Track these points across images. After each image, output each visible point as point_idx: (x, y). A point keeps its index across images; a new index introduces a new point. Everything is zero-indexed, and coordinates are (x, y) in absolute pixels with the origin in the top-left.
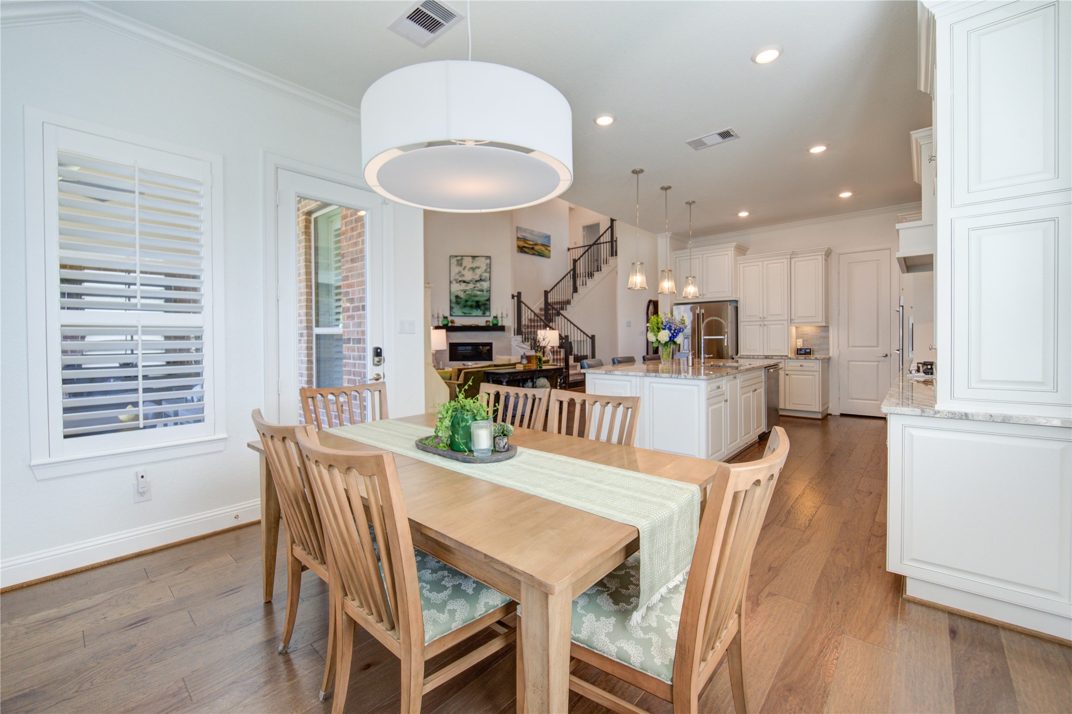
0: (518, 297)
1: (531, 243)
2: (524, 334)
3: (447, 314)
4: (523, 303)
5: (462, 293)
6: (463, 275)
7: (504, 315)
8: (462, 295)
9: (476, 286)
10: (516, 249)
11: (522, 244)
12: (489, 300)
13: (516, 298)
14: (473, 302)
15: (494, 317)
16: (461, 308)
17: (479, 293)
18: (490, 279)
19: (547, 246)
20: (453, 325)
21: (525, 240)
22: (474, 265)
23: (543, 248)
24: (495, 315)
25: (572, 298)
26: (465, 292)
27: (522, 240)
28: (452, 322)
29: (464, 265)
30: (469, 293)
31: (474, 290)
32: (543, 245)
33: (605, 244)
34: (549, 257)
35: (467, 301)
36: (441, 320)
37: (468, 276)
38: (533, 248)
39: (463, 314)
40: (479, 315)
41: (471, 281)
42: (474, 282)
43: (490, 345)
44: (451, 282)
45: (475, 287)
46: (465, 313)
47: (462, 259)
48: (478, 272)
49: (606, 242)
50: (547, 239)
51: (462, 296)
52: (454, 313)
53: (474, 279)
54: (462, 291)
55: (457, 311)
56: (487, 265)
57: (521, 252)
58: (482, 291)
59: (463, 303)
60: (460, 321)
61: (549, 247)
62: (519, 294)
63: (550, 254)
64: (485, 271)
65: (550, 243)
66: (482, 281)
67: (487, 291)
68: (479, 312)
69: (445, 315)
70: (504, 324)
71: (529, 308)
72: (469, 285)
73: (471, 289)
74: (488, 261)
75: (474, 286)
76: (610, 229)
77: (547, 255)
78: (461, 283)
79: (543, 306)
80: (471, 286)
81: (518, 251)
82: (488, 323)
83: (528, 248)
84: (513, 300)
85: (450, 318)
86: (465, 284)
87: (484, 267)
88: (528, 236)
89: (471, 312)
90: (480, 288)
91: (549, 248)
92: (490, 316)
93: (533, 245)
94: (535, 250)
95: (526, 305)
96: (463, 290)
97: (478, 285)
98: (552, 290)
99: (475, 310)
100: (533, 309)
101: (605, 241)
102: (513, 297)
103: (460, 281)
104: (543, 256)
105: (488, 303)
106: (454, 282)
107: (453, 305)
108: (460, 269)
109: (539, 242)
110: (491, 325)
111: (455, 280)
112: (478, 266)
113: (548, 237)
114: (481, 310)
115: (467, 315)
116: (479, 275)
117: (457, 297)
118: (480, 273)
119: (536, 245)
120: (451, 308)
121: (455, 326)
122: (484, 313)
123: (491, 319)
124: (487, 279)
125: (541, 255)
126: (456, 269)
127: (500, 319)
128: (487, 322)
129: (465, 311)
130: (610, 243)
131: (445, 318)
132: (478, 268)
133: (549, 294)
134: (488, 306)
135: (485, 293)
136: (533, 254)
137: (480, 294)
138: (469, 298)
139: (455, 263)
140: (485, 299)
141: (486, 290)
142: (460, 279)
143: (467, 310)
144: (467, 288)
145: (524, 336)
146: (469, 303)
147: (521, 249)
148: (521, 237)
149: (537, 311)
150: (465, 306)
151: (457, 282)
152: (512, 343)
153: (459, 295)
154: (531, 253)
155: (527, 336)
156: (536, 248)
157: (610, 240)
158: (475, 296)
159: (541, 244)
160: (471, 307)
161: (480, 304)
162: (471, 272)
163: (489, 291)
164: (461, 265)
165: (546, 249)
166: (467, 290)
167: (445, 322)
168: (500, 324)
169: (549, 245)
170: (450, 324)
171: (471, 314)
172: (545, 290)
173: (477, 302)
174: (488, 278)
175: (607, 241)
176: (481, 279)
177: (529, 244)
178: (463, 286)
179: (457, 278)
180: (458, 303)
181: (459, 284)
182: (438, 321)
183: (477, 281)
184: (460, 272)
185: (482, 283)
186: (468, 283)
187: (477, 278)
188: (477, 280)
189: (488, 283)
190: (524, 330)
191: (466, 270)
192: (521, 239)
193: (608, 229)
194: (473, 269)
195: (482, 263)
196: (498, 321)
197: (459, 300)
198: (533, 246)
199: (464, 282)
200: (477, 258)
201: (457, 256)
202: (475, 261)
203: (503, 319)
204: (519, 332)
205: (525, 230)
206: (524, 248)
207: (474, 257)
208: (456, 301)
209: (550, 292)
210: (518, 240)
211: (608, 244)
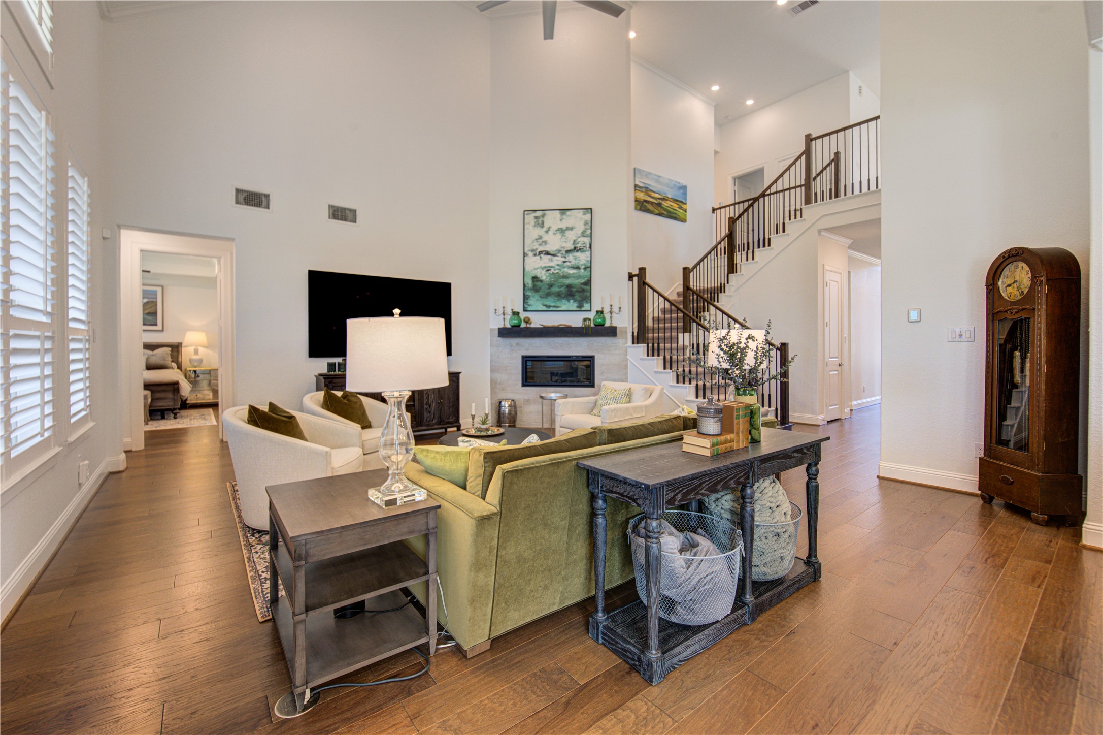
0: (640, 278)
1: (657, 195)
2: (650, 341)
3: (519, 308)
4: (649, 286)
5: (544, 272)
6: (545, 242)
7: (615, 309)
8: (543, 276)
9: (566, 260)
10: (633, 204)
11: (642, 196)
12: (588, 283)
13: (635, 279)
14: (561, 286)
15: (597, 312)
16: (541, 297)
17: (572, 271)
18: (590, 247)
19: (681, 202)
20: (528, 326)
21: (647, 190)
22: (563, 225)
23: (675, 206)
24: (600, 309)
25: (728, 283)
26: (548, 270)
27: (643, 190)
28: (527, 321)
29: (546, 225)
30: (556, 272)
31: (564, 267)
32: (676, 201)
33: (793, 191)
34: (684, 220)
35: (551, 286)
36: (508, 317)
37: (554, 243)
38: (659, 205)
39: (545, 308)
40: (571, 309)
41: (559, 251)
42: (564, 253)
43: (591, 359)
44: (525, 255)
45: (564, 262)
46: (549, 307)
47: (543, 216)
48: (571, 235)
49: (795, 188)
50: (682, 191)
51: (544, 278)
52: (530, 306)
53: (564, 248)
54: (543, 268)
55: (536, 303)
56: (586, 224)
57: (641, 210)
58: (578, 268)
59: (544, 288)
60: (539, 320)
61: (685, 204)
62: (642, 270)
63: (686, 216)
64: (583, 234)
65: (686, 199)
66: (577, 251)
67: (585, 269)
68: (573, 305)
69: (516, 310)
70: (614, 325)
71: (660, 294)
72: (555, 258)
73: (558, 265)
74: (588, 217)
75: (564, 259)
76: (804, 157)
77: (682, 216)
78: (542, 255)
79: (681, 289)
80: (559, 260)
81: (636, 209)
82: (587, 322)
83: (652, 203)
84: (631, 282)
85: (523, 315)
86: (549, 257)
87: (580, 227)
88: (653, 185)
89: (558, 304)
90: (574, 262)
91: (684, 206)
92: (590, 311)
93: (659, 199)
94: (662, 208)
95: (654, 290)
96: (545, 267)
97: (570, 257)
98: (695, 267)
99: (564, 301)
100: (666, 295)
101: (793, 185)
102: (631, 277)
103: (540, 253)
104: (675, 219)
105: (587, 288)
106: (531, 254)
107: (529, 293)
108: (541, 231)
109: (670, 196)
110: (592, 325)
111: (532, 251)
112: (570, 226)
113: (684, 188)
114: (575, 301)
115: (551, 309)
116: (572, 242)
117: (535, 279)
118: (574, 238)
119: (664, 199)
120: (526, 298)
121: (531, 328)
122: (580, 306)
123: (592, 315)
124: (586, 247)
125: (671, 216)
126: (533, 233)
127: (607, 316)
128: (585, 320)
129: (548, 303)
130: (803, 188)
131: (515, 314)
132: (571, 229)
133: (691, 274)
134: (588, 294)
135: (582, 271)
136: (660, 215)
137: (573, 274)
138: (555, 281)
139: (533, 222)
140: (583, 281)
141: (583, 267)
142: (541, 249)
143: (550, 301)
144: (552, 264)
145: (650, 345)
146: (555, 289)
147: (642, 206)
148: (642, 185)
149: (673, 297)
150: (548, 295)
151: (535, 255)
152: (628, 357)
153: (539, 275)
154: (657, 212)
155: (656, 345)
156: (665, 204)
157: (803, 183)
158: (566, 277)
159: (671, 198)
160: (559, 295)
161: (574, 290)
162: (559, 235)
163: (589, 268)
164: (542, 225)
165: (681, 208)
166: (552, 267)
167: (515, 322)
168: (607, 324)
169: (684, 201)
170: (523, 325)
171: (558, 307)
172: (685, 266)
173: (569, 287)
174: (588, 246)
175: (798, 184)
176: (575, 248)
177: (653, 198)
178: (546, 261)
179: (535, 248)
180: (536, 289)
181: (538, 257)
182: (504, 319)
183: (568, 252)
184: (540, 238)
185: (578, 254)
186: (554, 255)
187: (570, 246)
188: (569, 249)
189: (588, 253)
190: (650, 335)
191: (550, 233)
192: (641, 188)
193: (799, 157)
194: (562, 231)
195: (577, 221)
196: (604, 319)
197: (539, 284)
198: (661, 201)
199: (547, 253)
200: (568, 213)
201: (535, 211)
202: (564, 217)
203: (614, 315)
204: (640, 337)
205: (647, 175)
206: (645, 204)
207: (563, 211)
208: (534, 286)
209: (693, 270)
210: (635, 190)
211: (798, 190)
